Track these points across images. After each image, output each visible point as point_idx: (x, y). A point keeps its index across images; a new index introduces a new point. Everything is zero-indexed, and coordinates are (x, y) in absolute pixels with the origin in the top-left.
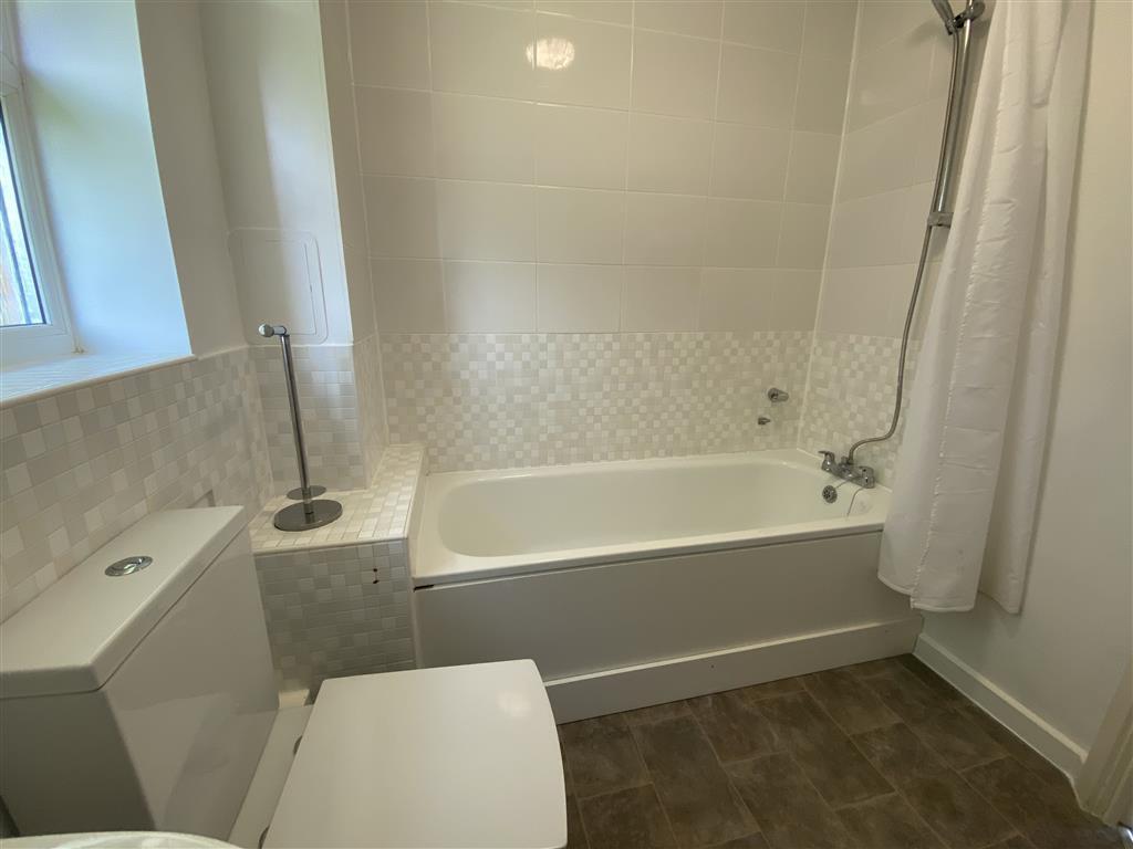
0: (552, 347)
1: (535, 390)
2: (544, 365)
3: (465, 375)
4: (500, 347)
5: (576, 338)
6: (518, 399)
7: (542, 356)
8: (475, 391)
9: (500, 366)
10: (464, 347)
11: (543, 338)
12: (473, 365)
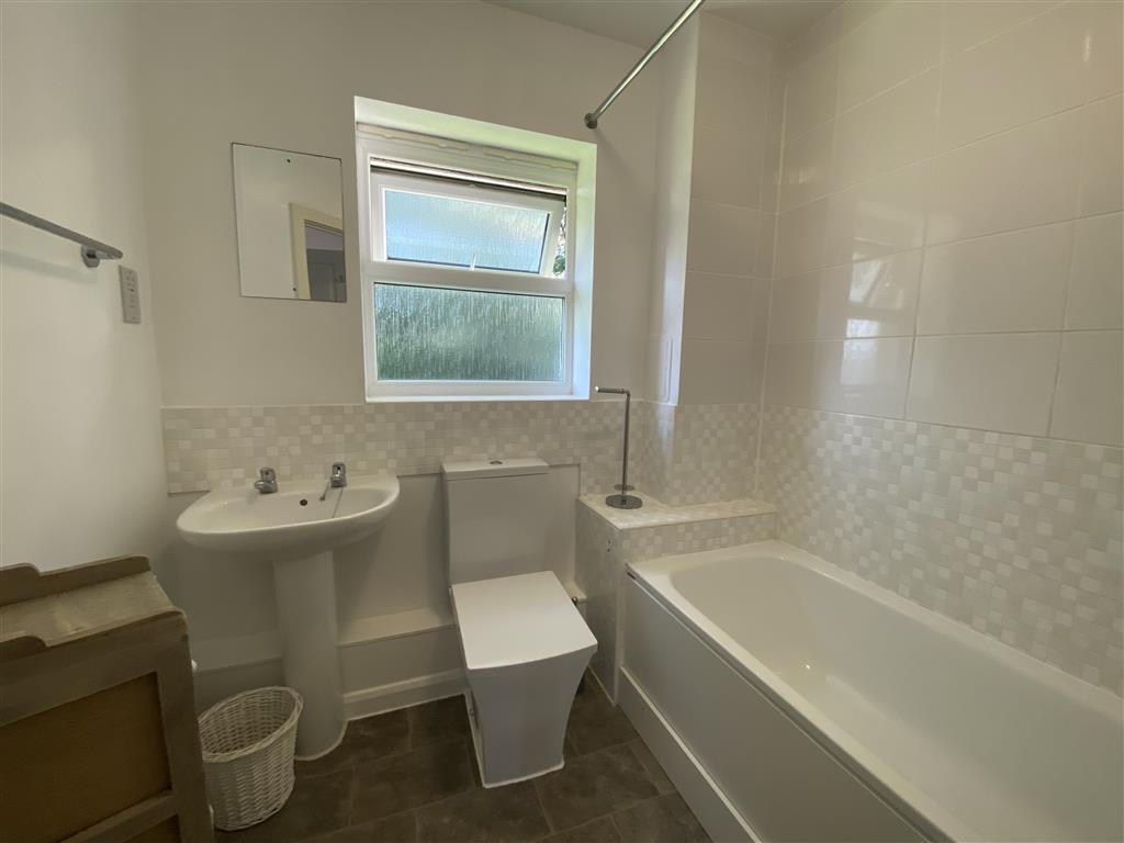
0: (923, 440)
1: (893, 489)
2: (909, 461)
3: (821, 453)
4: (858, 431)
5: (963, 435)
6: (871, 493)
7: (909, 449)
8: (828, 471)
9: (855, 450)
10: (823, 425)
11: (911, 427)
12: (829, 444)
